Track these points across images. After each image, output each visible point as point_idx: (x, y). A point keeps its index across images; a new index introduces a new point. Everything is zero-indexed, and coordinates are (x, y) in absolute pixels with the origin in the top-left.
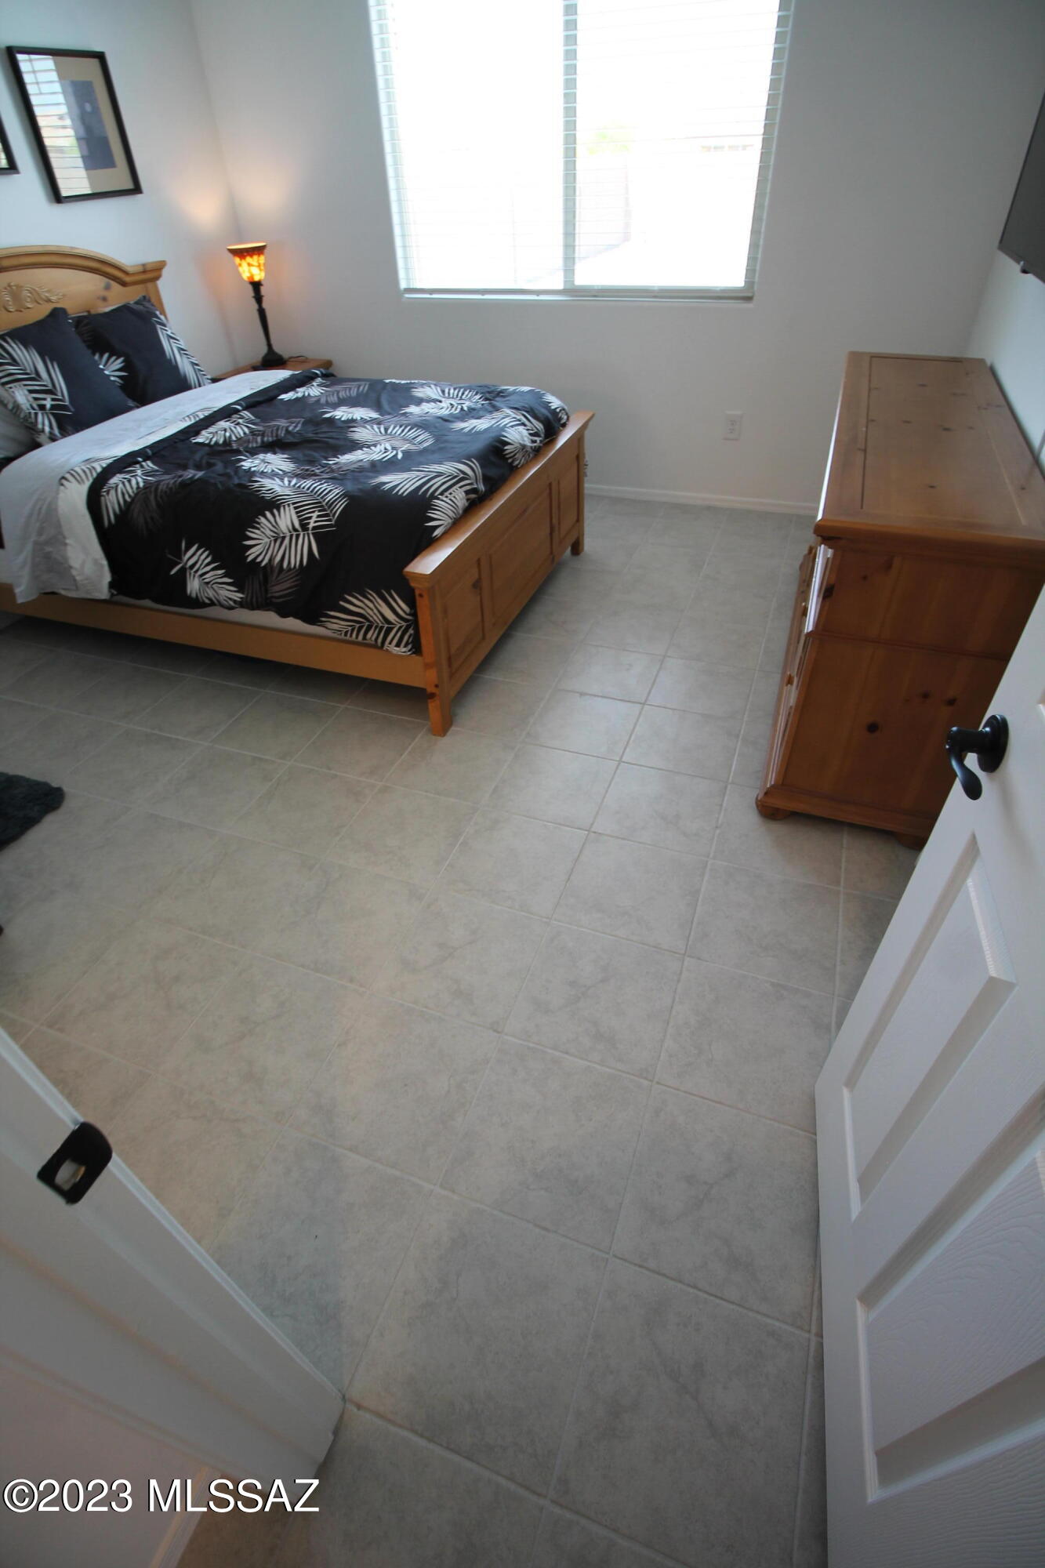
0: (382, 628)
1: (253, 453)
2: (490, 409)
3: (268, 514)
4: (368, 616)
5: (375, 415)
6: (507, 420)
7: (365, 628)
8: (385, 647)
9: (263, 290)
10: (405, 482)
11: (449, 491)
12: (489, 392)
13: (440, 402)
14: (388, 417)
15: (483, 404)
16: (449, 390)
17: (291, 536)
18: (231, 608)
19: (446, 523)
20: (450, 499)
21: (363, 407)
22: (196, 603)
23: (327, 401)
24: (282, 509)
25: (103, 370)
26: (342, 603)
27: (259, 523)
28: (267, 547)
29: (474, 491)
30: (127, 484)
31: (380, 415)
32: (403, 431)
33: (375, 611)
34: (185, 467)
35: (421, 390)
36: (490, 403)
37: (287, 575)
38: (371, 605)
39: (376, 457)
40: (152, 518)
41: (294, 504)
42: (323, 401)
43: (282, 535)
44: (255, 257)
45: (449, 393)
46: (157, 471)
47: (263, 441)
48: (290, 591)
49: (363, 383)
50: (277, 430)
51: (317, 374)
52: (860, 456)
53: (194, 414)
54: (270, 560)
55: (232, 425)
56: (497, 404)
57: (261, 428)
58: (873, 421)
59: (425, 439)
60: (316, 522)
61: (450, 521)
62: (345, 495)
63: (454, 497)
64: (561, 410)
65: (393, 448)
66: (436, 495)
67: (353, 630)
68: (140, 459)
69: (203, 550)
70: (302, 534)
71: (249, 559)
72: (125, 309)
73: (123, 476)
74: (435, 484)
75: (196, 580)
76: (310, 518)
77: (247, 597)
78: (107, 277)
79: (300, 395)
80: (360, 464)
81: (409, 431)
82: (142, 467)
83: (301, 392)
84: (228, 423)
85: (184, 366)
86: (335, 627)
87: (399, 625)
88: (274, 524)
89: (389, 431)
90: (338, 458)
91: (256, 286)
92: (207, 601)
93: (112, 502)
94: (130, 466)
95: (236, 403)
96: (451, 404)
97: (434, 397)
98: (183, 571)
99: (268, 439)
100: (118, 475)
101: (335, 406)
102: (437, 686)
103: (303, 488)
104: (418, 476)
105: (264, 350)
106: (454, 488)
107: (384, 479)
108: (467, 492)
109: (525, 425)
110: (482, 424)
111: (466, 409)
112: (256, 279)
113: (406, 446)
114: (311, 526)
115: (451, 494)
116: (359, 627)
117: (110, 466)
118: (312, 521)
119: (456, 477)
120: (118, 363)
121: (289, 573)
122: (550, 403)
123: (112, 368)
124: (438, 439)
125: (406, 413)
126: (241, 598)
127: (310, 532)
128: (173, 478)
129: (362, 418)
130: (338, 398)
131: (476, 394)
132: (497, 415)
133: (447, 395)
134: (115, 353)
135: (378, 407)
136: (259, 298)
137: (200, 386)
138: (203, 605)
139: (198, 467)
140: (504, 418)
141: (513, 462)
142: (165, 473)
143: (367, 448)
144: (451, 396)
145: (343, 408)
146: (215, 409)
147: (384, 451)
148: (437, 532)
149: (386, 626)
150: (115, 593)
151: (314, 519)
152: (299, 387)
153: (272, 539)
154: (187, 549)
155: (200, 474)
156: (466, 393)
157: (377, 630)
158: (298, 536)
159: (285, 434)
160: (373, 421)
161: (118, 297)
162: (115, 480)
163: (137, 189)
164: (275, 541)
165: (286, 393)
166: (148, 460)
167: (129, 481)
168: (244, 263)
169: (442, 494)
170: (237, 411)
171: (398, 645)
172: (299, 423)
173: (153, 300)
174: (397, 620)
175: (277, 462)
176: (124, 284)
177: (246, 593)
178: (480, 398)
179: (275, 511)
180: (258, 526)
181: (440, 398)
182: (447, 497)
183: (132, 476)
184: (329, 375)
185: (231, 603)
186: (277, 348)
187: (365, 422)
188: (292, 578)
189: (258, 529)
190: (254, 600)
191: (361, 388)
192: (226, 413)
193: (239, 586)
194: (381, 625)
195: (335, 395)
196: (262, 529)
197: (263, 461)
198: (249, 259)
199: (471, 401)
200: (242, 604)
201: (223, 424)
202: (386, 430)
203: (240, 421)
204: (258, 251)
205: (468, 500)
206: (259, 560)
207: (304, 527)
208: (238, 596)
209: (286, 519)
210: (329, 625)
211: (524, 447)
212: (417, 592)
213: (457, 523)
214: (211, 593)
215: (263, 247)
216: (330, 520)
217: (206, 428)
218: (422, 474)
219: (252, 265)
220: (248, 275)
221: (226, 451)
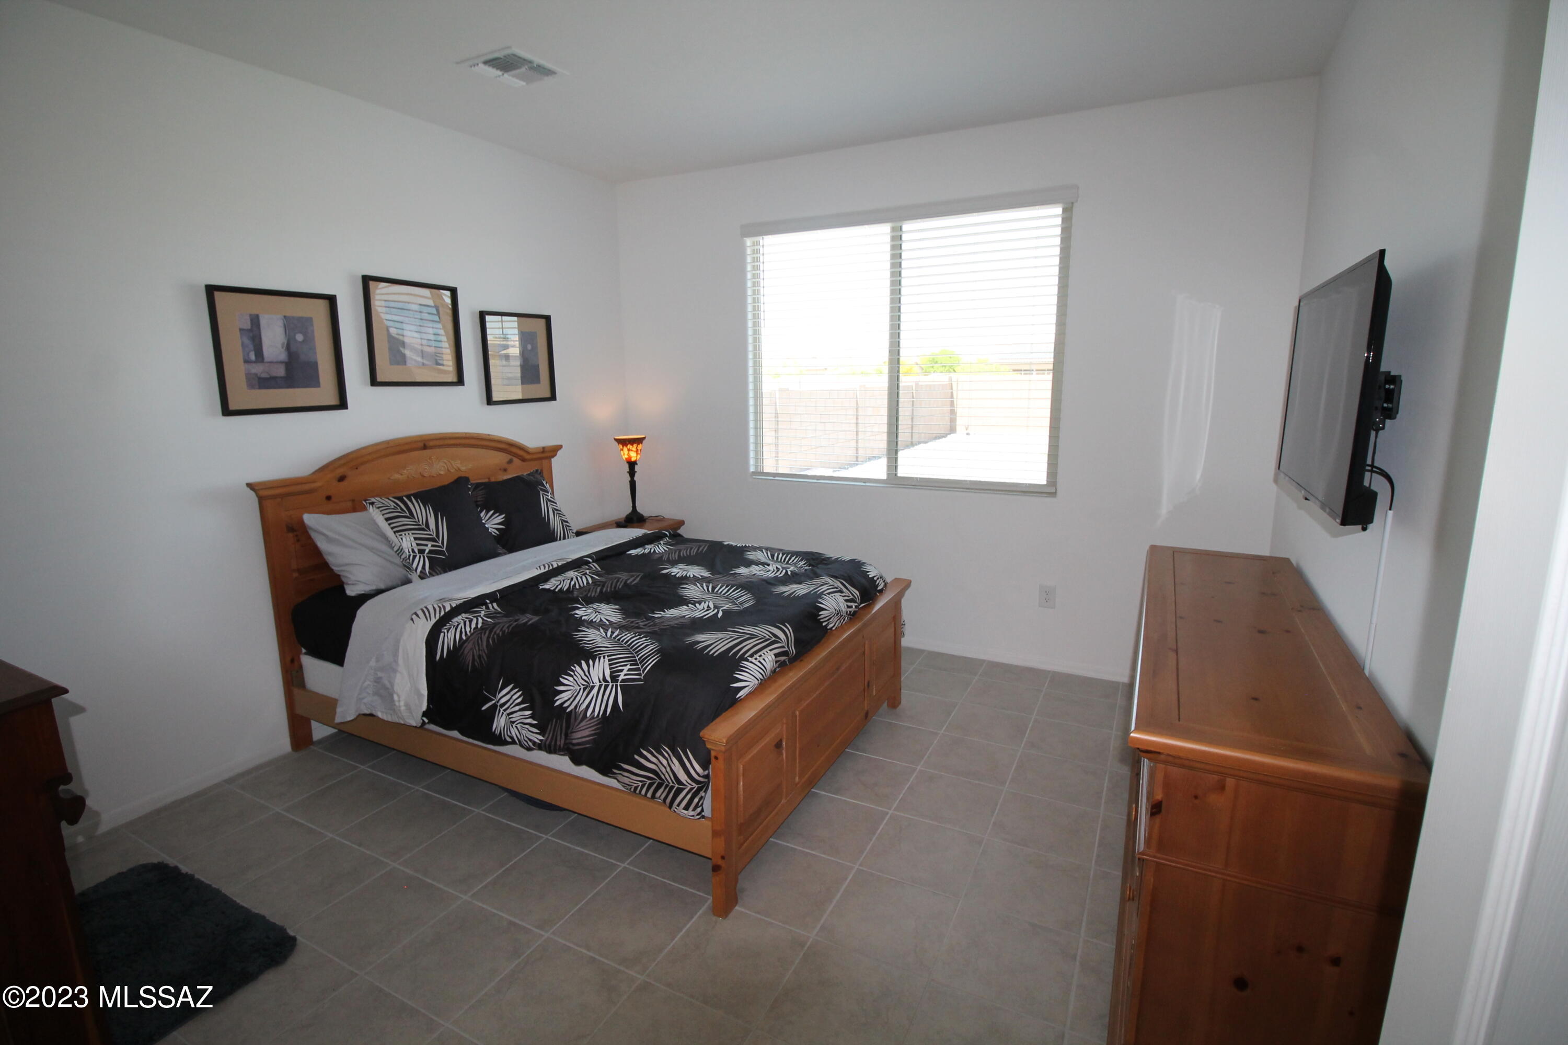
0: (672, 787)
1: (589, 601)
2: (811, 575)
3: (583, 663)
4: (660, 773)
5: (706, 574)
6: (825, 588)
7: (655, 785)
8: (673, 808)
9: (637, 468)
10: (718, 643)
11: (759, 654)
12: (813, 559)
13: (768, 565)
14: (718, 576)
15: (806, 570)
16: (778, 555)
17: (600, 686)
18: (529, 749)
19: (752, 685)
20: (759, 662)
21: (698, 566)
22: (499, 740)
23: (668, 558)
24: (597, 659)
25: (484, 524)
26: (636, 757)
27: (573, 671)
28: (575, 694)
29: (785, 653)
30: (468, 623)
31: (711, 574)
32: (728, 591)
33: (668, 769)
34: (523, 611)
35: (753, 553)
36: (812, 570)
37: (589, 722)
38: (665, 762)
39: (698, 614)
40: (480, 657)
41: (608, 656)
42: (665, 557)
43: (592, 684)
44: (635, 445)
45: (778, 558)
46: (499, 613)
47: (601, 591)
48: (587, 739)
49: (704, 544)
50: (617, 582)
51: (666, 534)
52: (1172, 655)
53: (550, 564)
54: (576, 707)
55: (579, 575)
56: (818, 571)
57: (603, 579)
58: (1181, 618)
59: (746, 600)
60: (625, 675)
61: (756, 682)
62: (658, 651)
63: (764, 659)
64: (878, 579)
65: (715, 607)
66: (746, 656)
67: (643, 786)
68: (488, 601)
69: (516, 690)
70: (611, 684)
71: (558, 703)
72: (518, 479)
73: (467, 615)
74: (745, 646)
75: (504, 717)
76: (622, 671)
77: (546, 740)
78: (510, 455)
79: (647, 551)
80: (682, 620)
81: (733, 592)
82: (487, 608)
83: (648, 548)
84: (576, 573)
85: (555, 523)
86: (626, 780)
87: (690, 787)
88: (587, 674)
89: (716, 590)
90: (664, 612)
91: (632, 465)
92: (509, 740)
93: (448, 638)
94: (477, 607)
95: (588, 556)
96: (777, 568)
97: (763, 560)
98: (494, 707)
99: (607, 589)
100: (463, 615)
101: (674, 563)
102: (723, 858)
103: (623, 641)
104: (732, 637)
105: (630, 510)
106: (764, 651)
107: (699, 637)
108: (776, 655)
109: (841, 591)
110: (800, 589)
111: (789, 573)
112: (633, 459)
113: (728, 606)
114: (620, 679)
115: (760, 656)
116: (650, 783)
117: (458, 606)
118: (622, 674)
119: (768, 640)
120: (500, 518)
121: (592, 721)
122: (868, 572)
123: (493, 522)
124: (759, 601)
125: (735, 573)
126: (541, 740)
127: (618, 684)
128: (510, 622)
129: (694, 576)
130: (679, 556)
131: (801, 560)
132: (817, 581)
133: (775, 558)
134: (498, 511)
135: (711, 568)
136: (632, 472)
137: (564, 538)
138: (505, 743)
139: (535, 613)
140: (821, 585)
141: (827, 625)
142: (506, 616)
143: (692, 604)
144: (779, 560)
145: (681, 566)
146: (569, 560)
147: (706, 609)
148: (742, 694)
149: (677, 786)
150: (426, 721)
151: (625, 672)
152: (648, 544)
153: (582, 687)
154: (503, 688)
155: (535, 619)
156: (793, 558)
157: (667, 789)
158: (606, 687)
159: (622, 587)
160: (704, 579)
161: (518, 470)
162: (458, 619)
163: (553, 397)
164: (584, 689)
165: (635, 548)
166: (494, 602)
167: (471, 621)
168: (625, 449)
169: (751, 656)
170: (587, 563)
171: (686, 808)
172: (637, 577)
173: (545, 474)
174: (689, 781)
175: (608, 612)
176: (523, 460)
177: (546, 735)
178: (804, 564)
179: (591, 662)
180: (572, 673)
181: (769, 562)
182: (756, 659)
183: (474, 617)
184: (676, 538)
185: (530, 744)
186: (639, 509)
187: (696, 580)
188: (590, 727)
189: (572, 676)
190: (553, 743)
191: (701, 549)
192: (577, 564)
193: (542, 729)
194: (671, 784)
195: (677, 553)
196: (575, 677)
197: (596, 611)
198: (630, 446)
199: (796, 567)
200: (540, 747)
201: (571, 574)
202: (713, 588)
203: (588, 571)
204: (639, 441)
205: (776, 662)
206: (565, 705)
207: (614, 678)
208: (538, 738)
209: (599, 670)
210: (619, 777)
211: (838, 612)
212: (713, 754)
213: (764, 684)
214: (514, 732)
215: (644, 438)
216: (640, 675)
217: (556, 576)
218: (735, 635)
219: (632, 450)
220: (626, 456)
221: (567, 599)
